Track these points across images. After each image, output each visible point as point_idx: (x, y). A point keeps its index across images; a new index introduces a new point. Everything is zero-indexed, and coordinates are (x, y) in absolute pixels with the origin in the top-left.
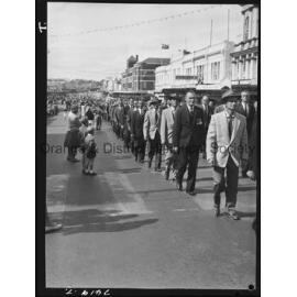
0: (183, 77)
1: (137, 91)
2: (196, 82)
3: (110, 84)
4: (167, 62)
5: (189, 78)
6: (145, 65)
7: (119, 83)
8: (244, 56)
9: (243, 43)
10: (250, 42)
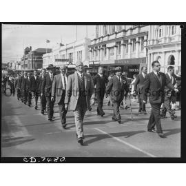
0: (60, 60)
1: (31, 69)
2: (68, 63)
3: (13, 65)
4: (50, 51)
5: (63, 60)
6: (36, 53)
7: (19, 64)
8: (97, 47)
9: (95, 40)
10: (99, 39)
